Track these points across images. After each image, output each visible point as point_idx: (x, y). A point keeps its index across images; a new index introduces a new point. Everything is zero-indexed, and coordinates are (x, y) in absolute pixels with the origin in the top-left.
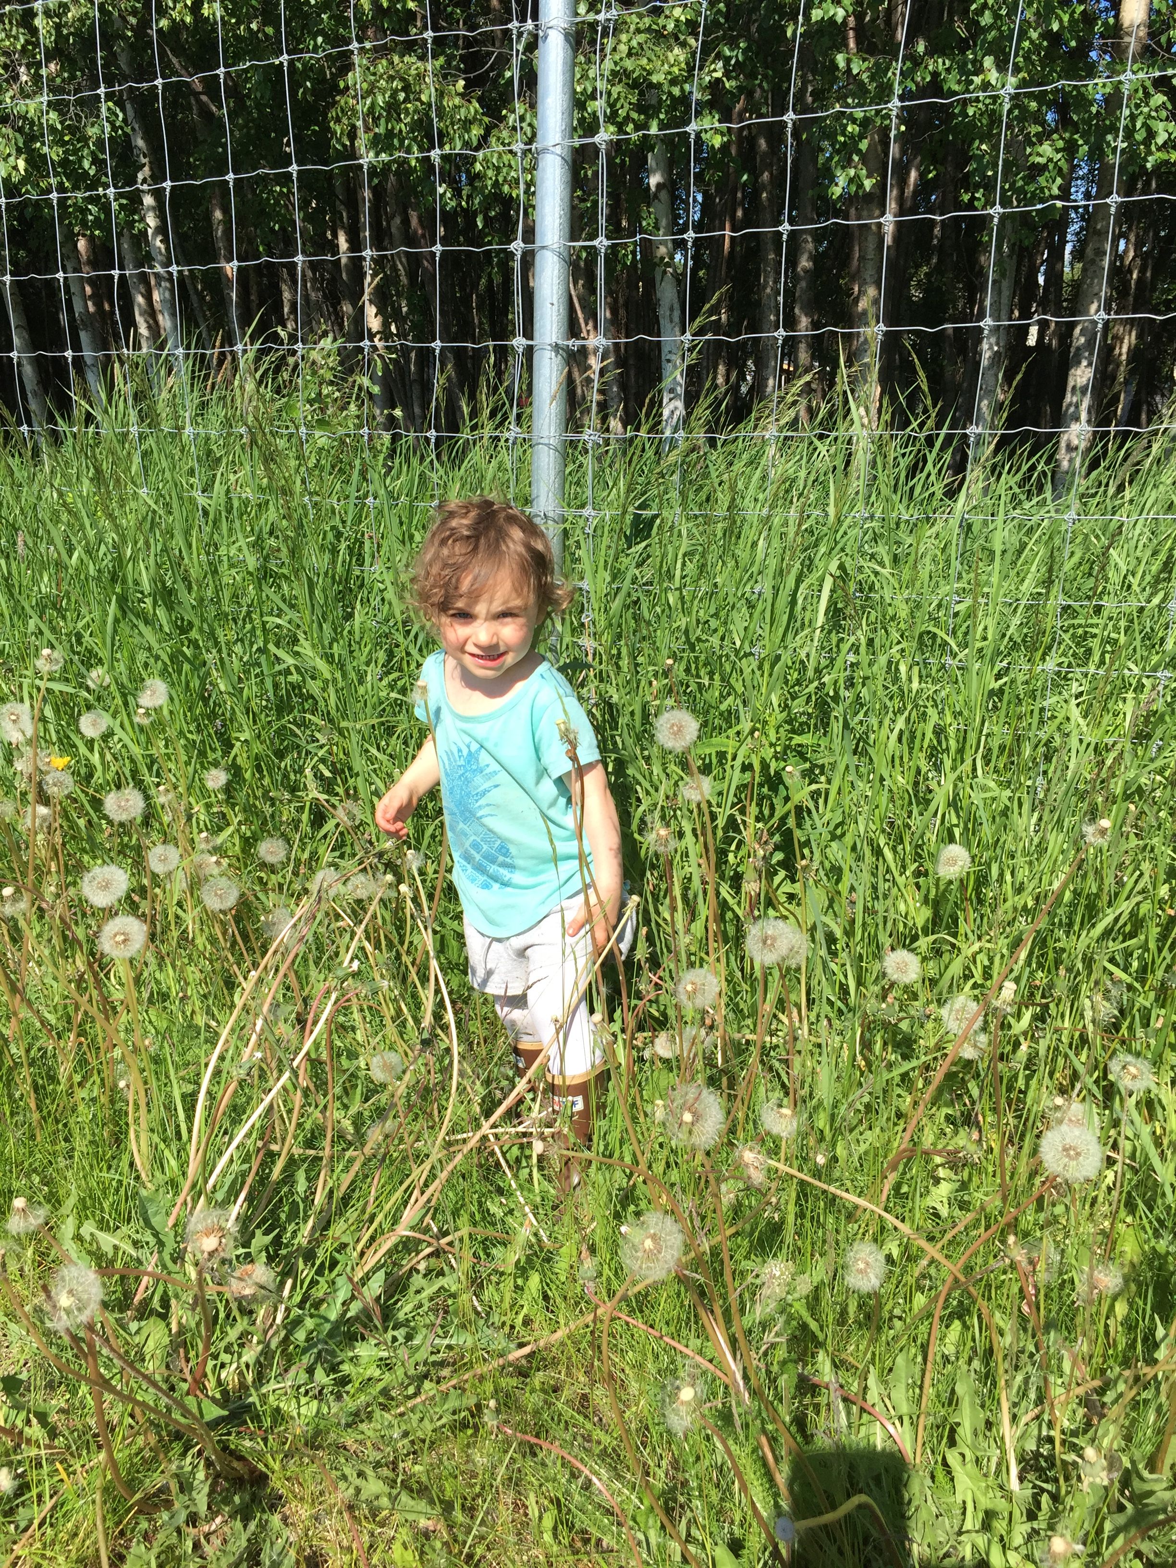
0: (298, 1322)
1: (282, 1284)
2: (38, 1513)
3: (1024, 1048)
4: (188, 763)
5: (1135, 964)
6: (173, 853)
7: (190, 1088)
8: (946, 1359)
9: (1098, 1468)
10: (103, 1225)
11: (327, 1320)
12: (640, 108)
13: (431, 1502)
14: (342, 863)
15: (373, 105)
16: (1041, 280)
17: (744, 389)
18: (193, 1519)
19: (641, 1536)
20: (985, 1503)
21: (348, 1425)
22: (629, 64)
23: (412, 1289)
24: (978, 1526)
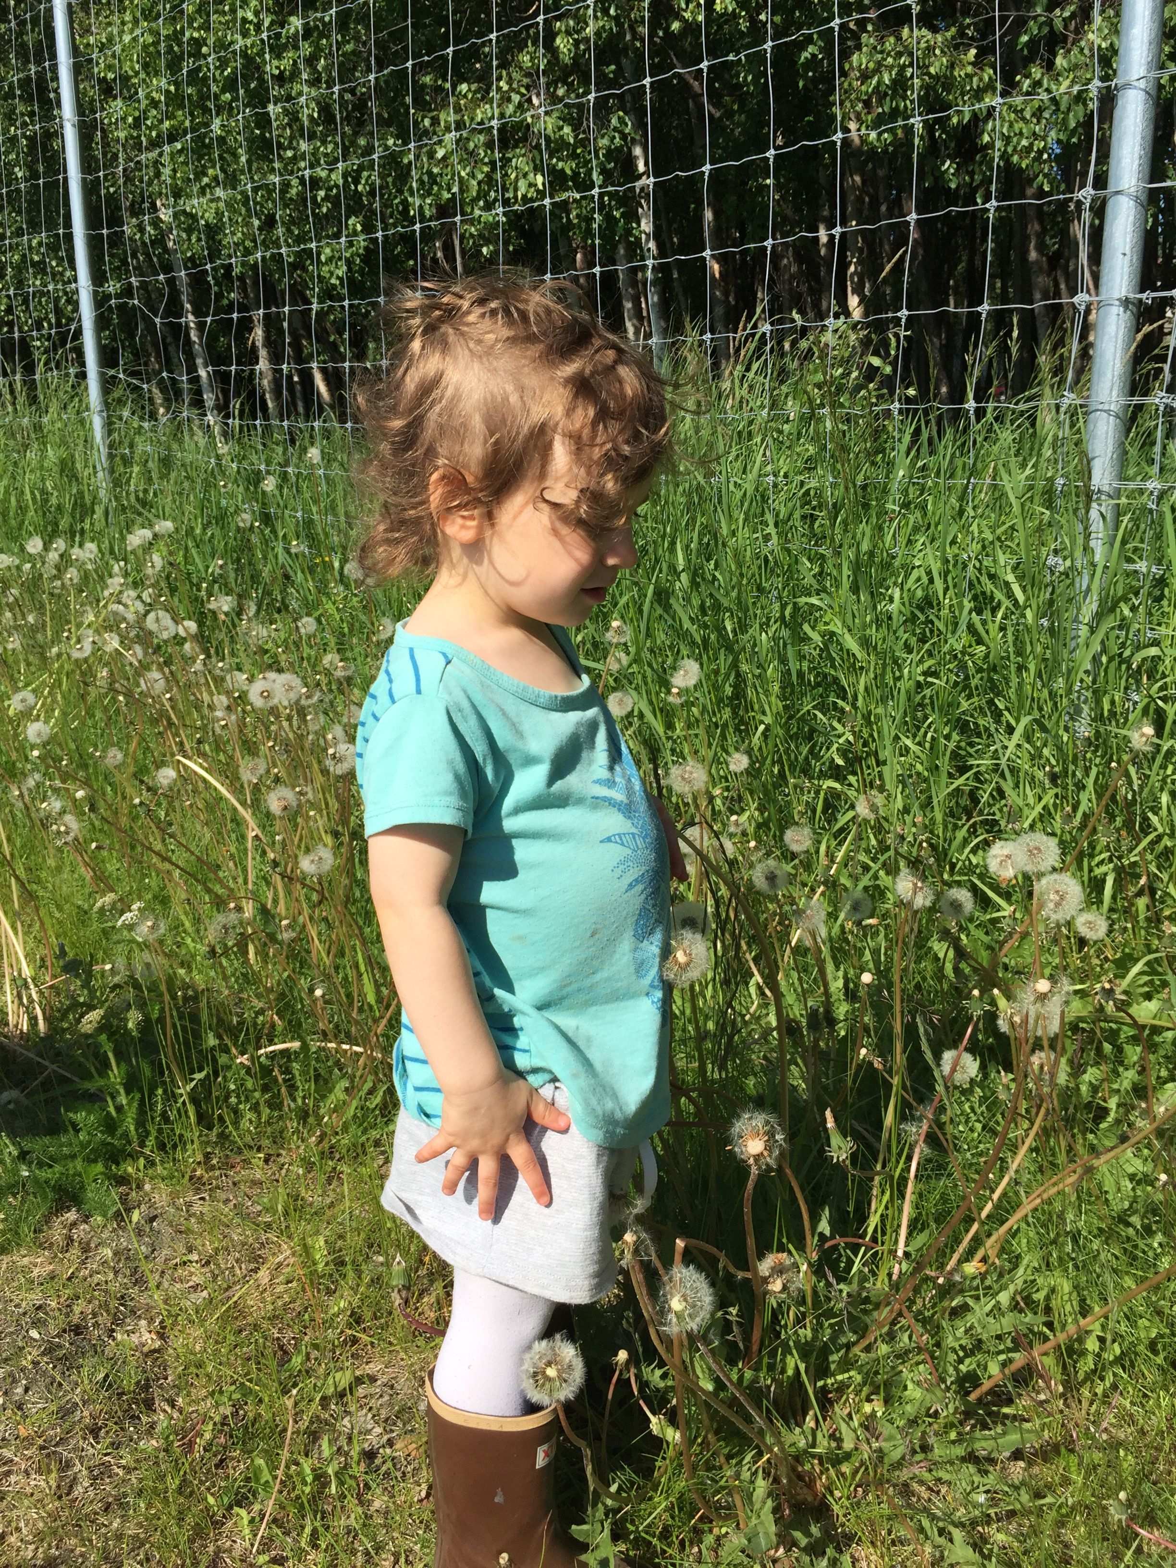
15: (879, 83)
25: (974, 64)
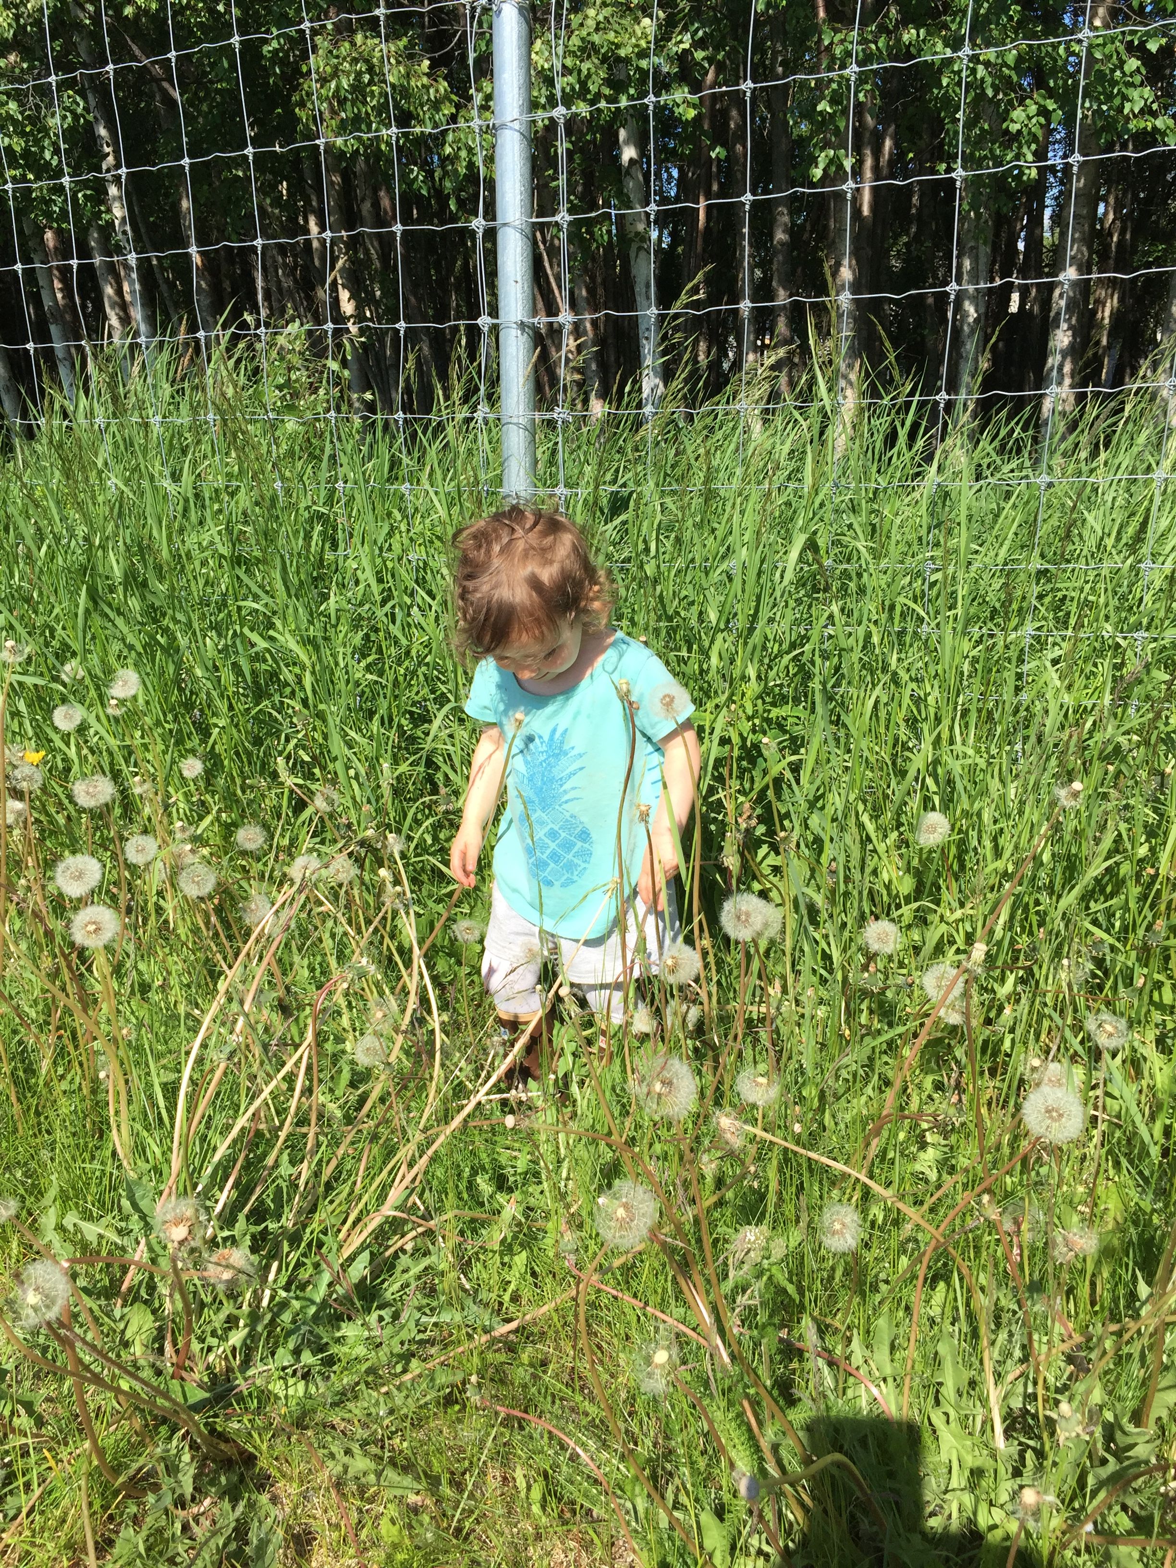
0: (284, 1305)
1: (267, 1268)
2: (24, 1501)
3: (1007, 1011)
4: (165, 752)
5: (1118, 924)
6: (150, 844)
7: (172, 1076)
8: (932, 1322)
9: (1073, 1421)
10: (88, 1217)
11: (313, 1302)
12: (608, 82)
13: (417, 1479)
14: (324, 849)
15: (338, 87)
16: (1021, 246)
17: (726, 366)
18: (180, 1503)
19: (629, 1505)
20: (970, 1461)
21: (334, 1405)
22: (596, 38)
23: (399, 1269)
24: (963, 1483)
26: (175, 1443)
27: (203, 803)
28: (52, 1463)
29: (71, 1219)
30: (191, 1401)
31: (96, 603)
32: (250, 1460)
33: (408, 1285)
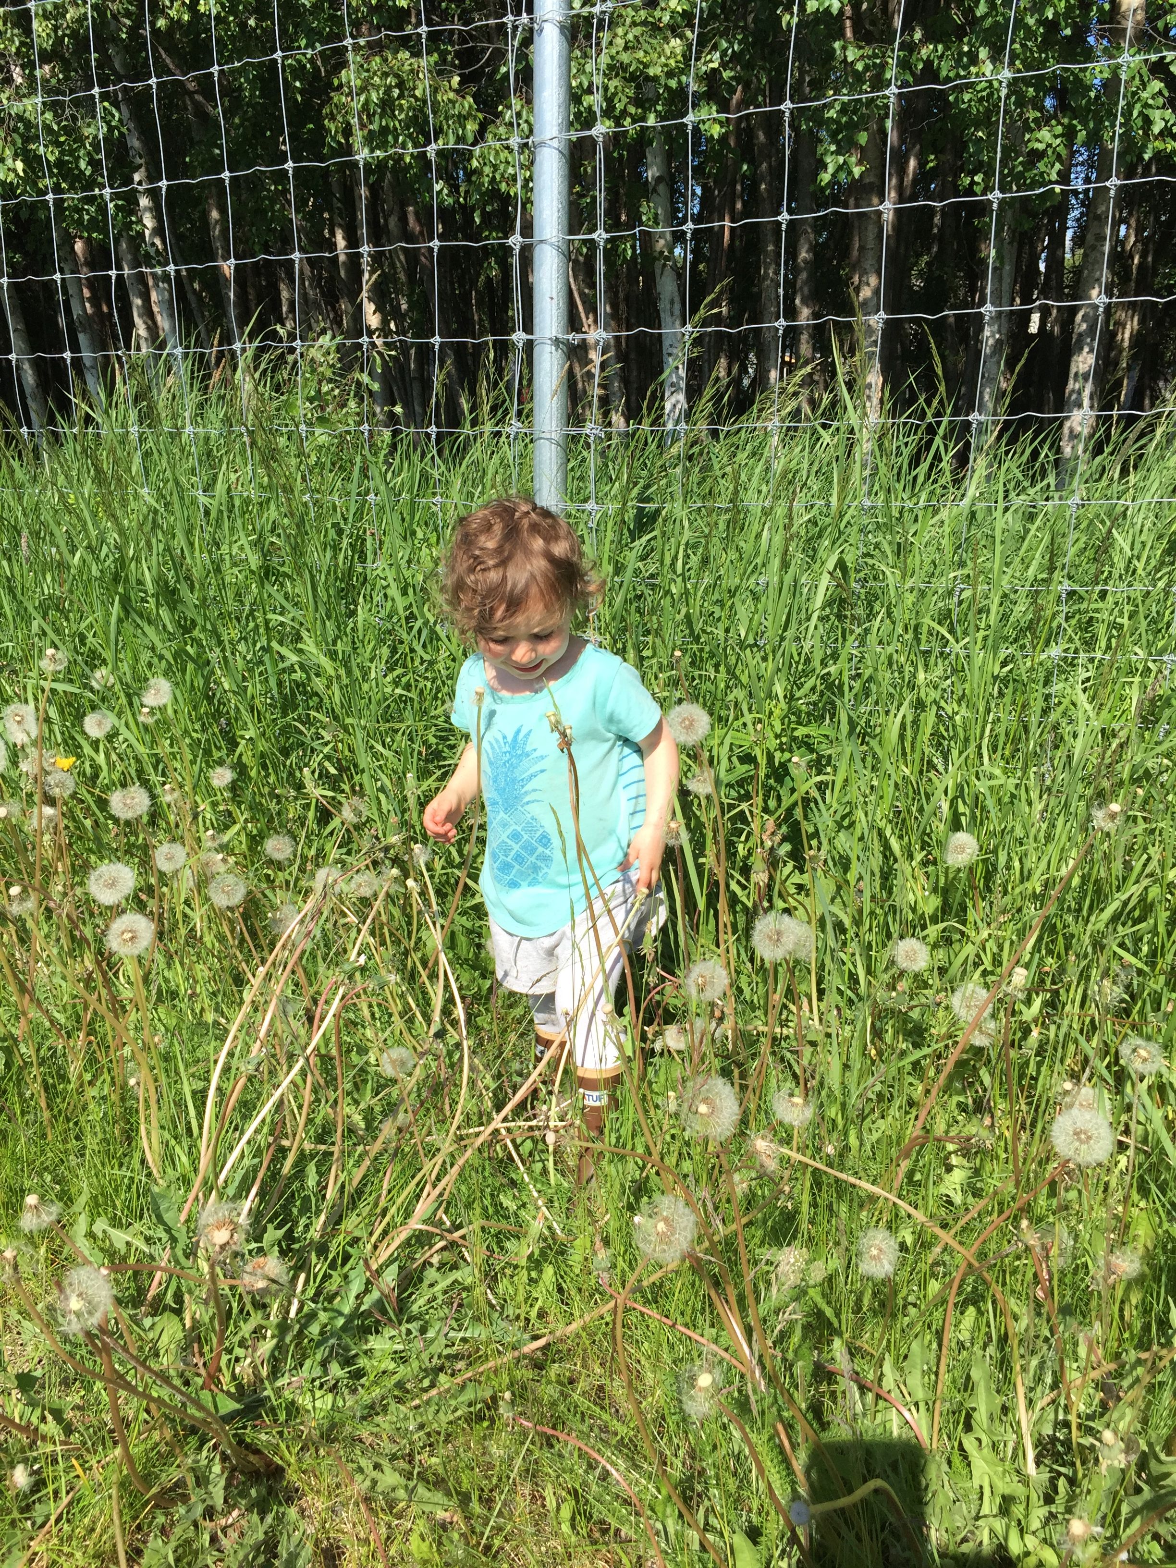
0: (312, 1316)
1: (295, 1278)
2: (54, 1509)
3: (1035, 1033)
4: (193, 762)
5: (1145, 949)
6: (179, 852)
7: (200, 1085)
8: (961, 1345)
9: (1116, 1450)
10: (115, 1222)
11: (340, 1314)
12: (637, 102)
13: (448, 1494)
14: (349, 859)
15: (367, 102)
16: (1042, 267)
17: (746, 382)
18: (210, 1513)
19: (659, 1526)
20: (1002, 1487)
21: (364, 1418)
22: (625, 57)
23: (426, 1282)
24: (995, 1511)
25: (457, 91)
26: (204, 1453)
27: (230, 813)
28: (80, 1471)
29: (101, 1225)
30: (223, 1411)
31: (127, 613)
32: (278, 1472)
33: (435, 1299)
